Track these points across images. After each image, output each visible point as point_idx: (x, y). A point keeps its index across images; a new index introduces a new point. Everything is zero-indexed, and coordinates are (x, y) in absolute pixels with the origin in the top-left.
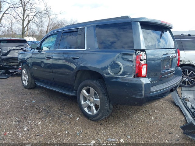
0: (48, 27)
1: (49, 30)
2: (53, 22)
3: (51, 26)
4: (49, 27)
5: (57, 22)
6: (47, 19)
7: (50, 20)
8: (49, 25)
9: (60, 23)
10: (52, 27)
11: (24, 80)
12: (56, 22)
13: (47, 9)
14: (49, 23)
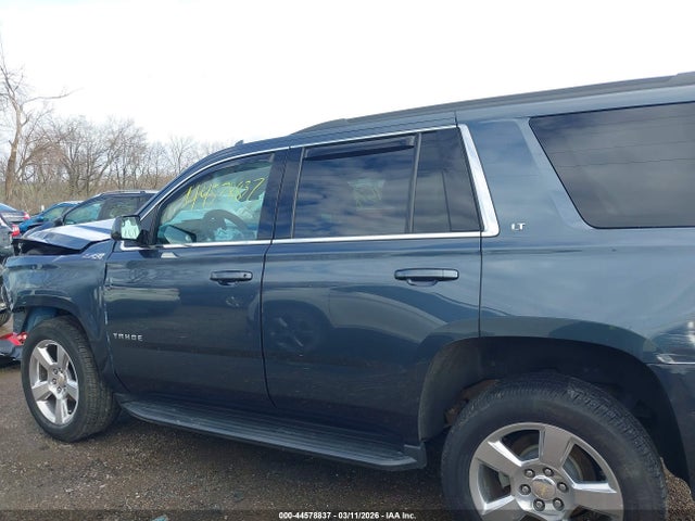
0: (14, 146)
1: (18, 157)
2: (37, 129)
3: (27, 144)
4: (21, 147)
5: (52, 128)
6: (9, 116)
7: (22, 121)
8: (17, 141)
9: (64, 131)
10: (32, 146)
11: (42, 399)
12: (47, 126)
13: (7, 79)
14: (18, 132)
